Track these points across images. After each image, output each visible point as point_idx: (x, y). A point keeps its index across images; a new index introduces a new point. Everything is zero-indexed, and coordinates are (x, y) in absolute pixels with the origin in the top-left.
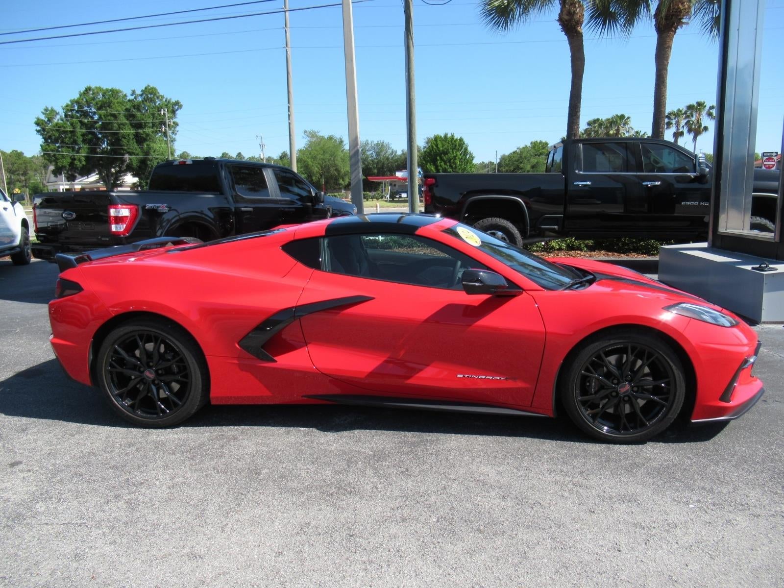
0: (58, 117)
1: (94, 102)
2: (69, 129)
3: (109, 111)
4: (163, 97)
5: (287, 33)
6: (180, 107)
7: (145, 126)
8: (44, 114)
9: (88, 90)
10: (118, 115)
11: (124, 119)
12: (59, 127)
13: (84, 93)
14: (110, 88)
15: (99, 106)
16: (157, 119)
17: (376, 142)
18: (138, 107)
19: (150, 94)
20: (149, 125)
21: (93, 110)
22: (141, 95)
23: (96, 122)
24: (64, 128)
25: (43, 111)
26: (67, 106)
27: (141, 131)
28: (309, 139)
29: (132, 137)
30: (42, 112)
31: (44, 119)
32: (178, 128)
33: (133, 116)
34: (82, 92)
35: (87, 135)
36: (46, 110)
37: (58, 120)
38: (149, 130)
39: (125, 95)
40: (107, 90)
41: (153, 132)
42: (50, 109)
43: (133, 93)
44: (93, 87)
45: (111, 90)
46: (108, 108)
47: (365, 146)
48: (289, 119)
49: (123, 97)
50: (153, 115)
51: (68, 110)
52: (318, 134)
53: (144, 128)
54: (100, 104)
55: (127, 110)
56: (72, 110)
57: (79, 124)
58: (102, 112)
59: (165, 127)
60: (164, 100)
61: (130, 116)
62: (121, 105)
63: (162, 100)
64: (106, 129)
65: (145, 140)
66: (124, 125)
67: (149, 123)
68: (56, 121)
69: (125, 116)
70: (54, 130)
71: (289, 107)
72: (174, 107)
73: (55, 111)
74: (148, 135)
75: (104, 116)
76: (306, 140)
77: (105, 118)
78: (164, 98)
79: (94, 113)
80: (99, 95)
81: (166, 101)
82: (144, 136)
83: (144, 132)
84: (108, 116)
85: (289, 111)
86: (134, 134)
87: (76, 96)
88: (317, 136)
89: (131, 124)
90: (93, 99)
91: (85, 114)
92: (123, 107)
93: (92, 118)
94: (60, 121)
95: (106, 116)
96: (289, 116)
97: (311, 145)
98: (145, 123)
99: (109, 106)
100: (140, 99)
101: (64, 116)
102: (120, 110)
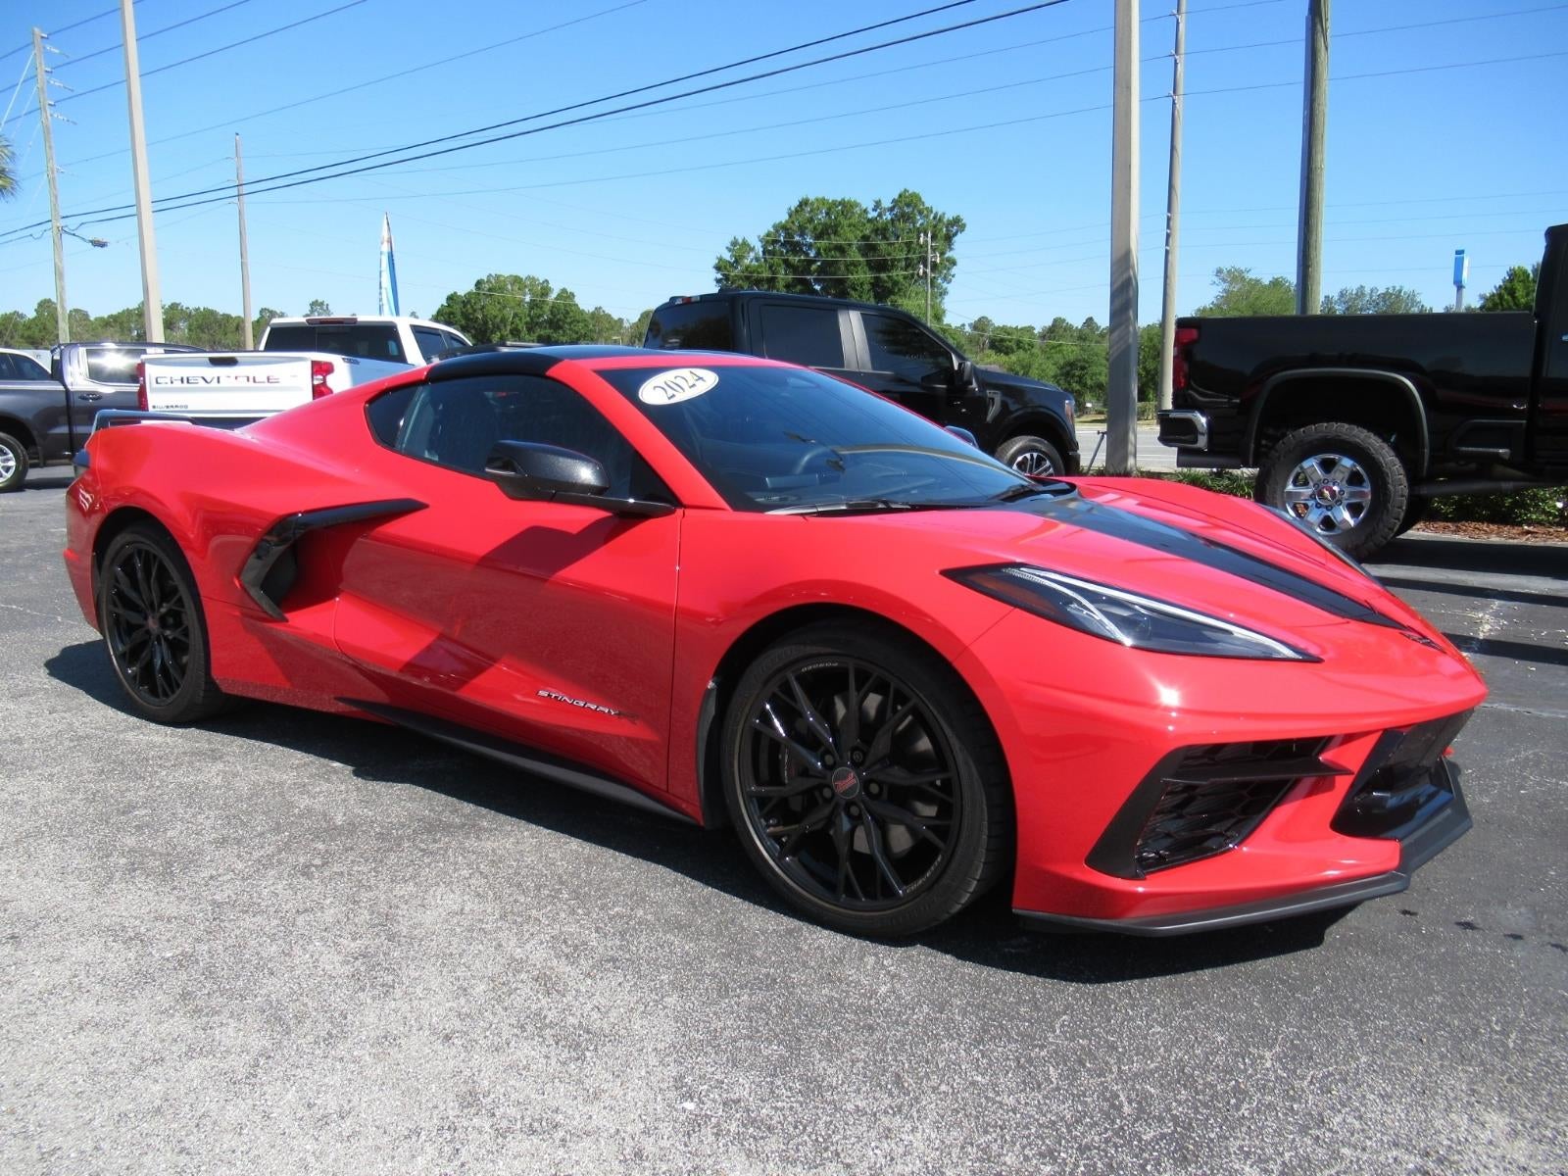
0: (752, 255)
1: (810, 227)
2: (766, 274)
3: (835, 241)
4: (930, 210)
5: (1179, 65)
6: (962, 228)
7: (893, 266)
8: (729, 250)
9: (804, 203)
10: (847, 247)
11: (857, 254)
12: (750, 272)
13: (797, 211)
14: (839, 199)
15: (818, 232)
16: (914, 253)
17: (1382, 290)
18: (882, 231)
19: (907, 206)
20: (899, 264)
21: (809, 240)
22: (891, 209)
23: (812, 262)
24: (758, 273)
25: (729, 245)
26: (768, 235)
27: (883, 276)
28: (1225, 286)
29: (866, 287)
30: (727, 248)
31: (728, 259)
32: (954, 270)
33: (873, 248)
34: (793, 209)
35: (795, 286)
36: (734, 243)
37: (752, 261)
38: (898, 274)
39: (865, 211)
40: (834, 202)
41: (905, 278)
42: (740, 241)
43: (878, 204)
44: (812, 198)
45: (840, 203)
46: (832, 236)
47: (1355, 299)
48: (1167, 244)
49: (860, 215)
50: (909, 245)
51: (767, 242)
52: (1246, 275)
53: (889, 271)
54: (820, 228)
55: (865, 238)
56: (775, 242)
57: (783, 266)
58: (823, 243)
59: (925, 266)
60: (932, 216)
61: (868, 248)
62: (854, 229)
63: (927, 216)
64: (826, 274)
65: (891, 292)
66: (855, 266)
67: (899, 260)
68: (747, 262)
69: (859, 249)
70: (741, 278)
71: (1169, 219)
72: (947, 231)
73: (749, 245)
74: (896, 283)
75: (825, 250)
76: (1220, 288)
77: (826, 254)
78: (932, 212)
79: (810, 246)
80: (821, 212)
81: (935, 218)
82: (890, 285)
83: (889, 277)
84: (830, 250)
85: (1168, 227)
86: (872, 281)
87: (784, 218)
88: (1243, 279)
89: (869, 263)
90: (811, 220)
91: (795, 248)
92: (858, 232)
93: (807, 255)
94: (754, 263)
95: (828, 250)
96: (1168, 236)
97: (1228, 296)
98: (893, 260)
99: (836, 233)
100: (888, 216)
101: (761, 254)
102: (851, 238)
